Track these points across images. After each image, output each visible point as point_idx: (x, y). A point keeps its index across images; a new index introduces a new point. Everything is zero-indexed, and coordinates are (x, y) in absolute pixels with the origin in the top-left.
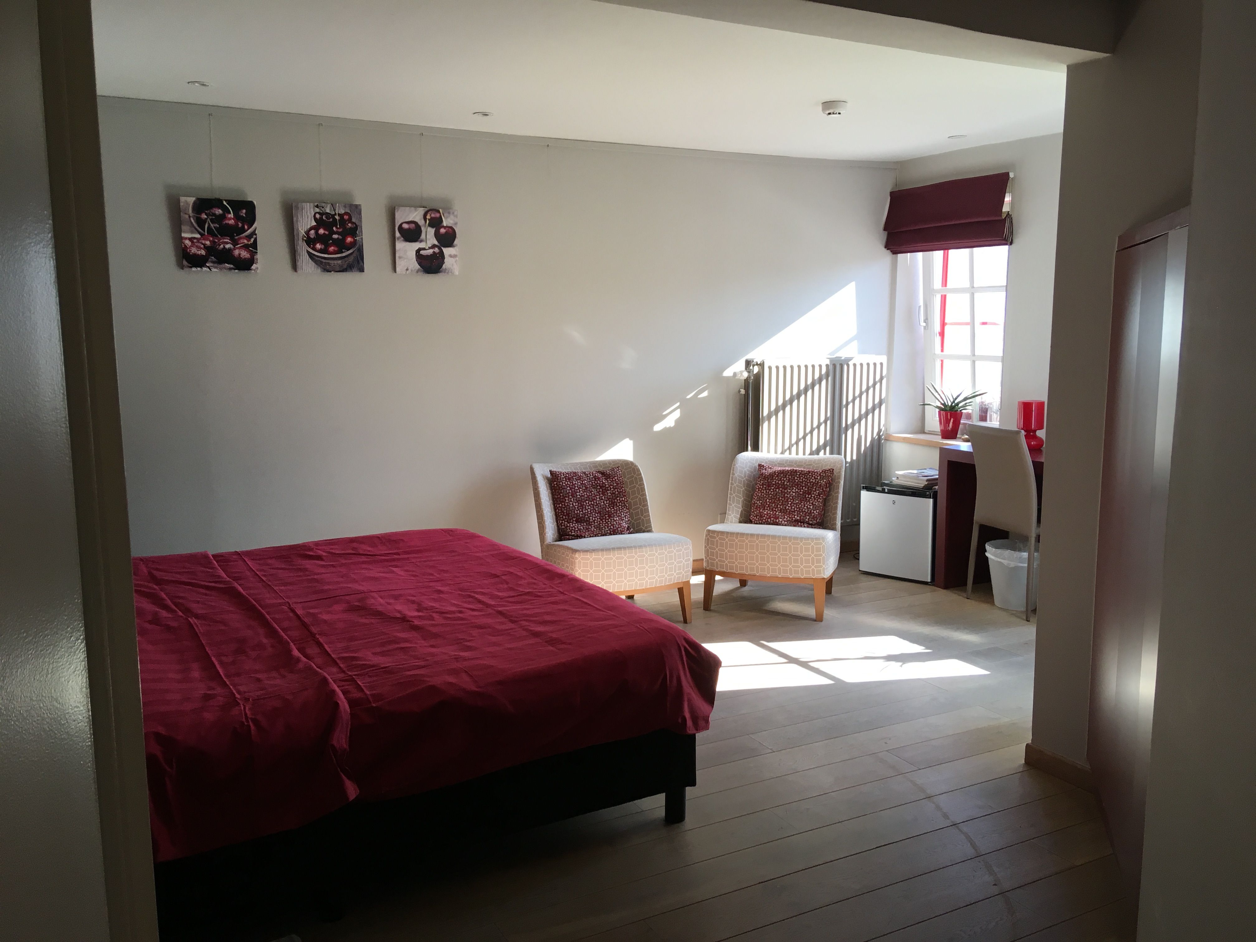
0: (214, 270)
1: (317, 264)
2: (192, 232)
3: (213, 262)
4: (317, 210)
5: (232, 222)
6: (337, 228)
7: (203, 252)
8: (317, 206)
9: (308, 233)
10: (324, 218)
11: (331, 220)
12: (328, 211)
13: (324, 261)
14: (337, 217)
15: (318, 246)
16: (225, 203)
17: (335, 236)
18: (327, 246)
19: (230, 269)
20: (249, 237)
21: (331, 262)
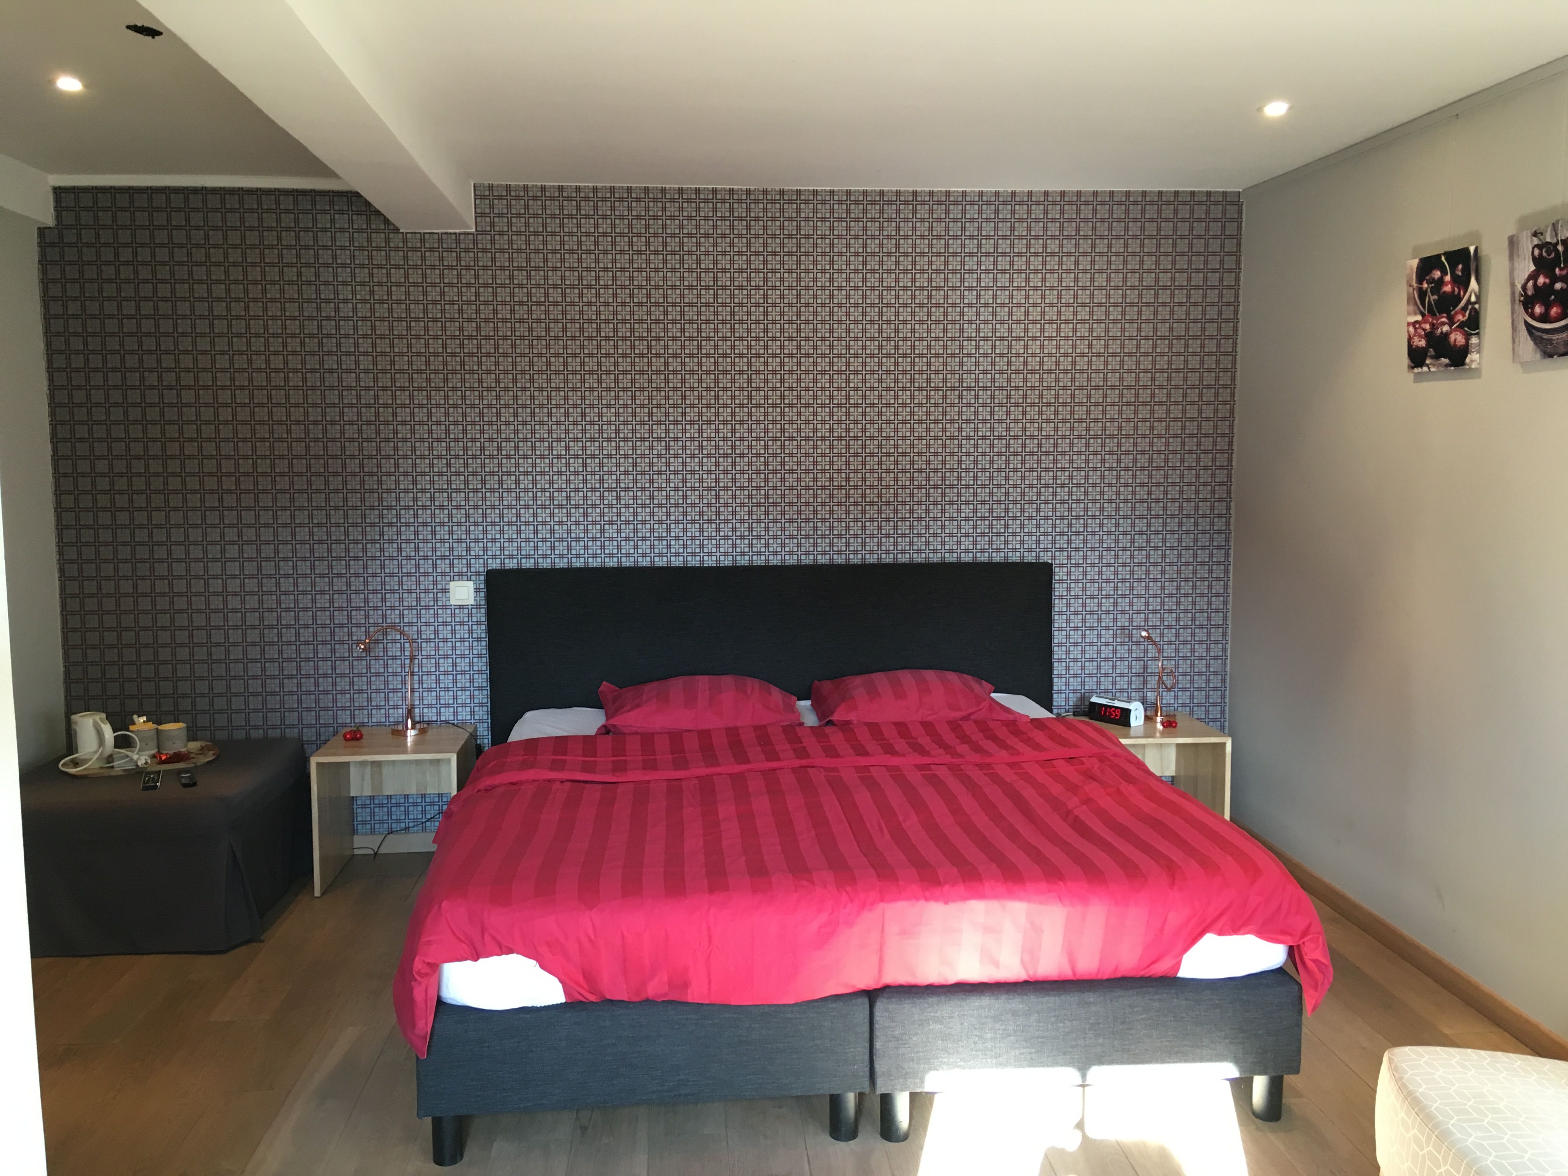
0: (1432, 369)
1: (1536, 344)
2: (1415, 314)
3: (1432, 357)
4: (1536, 241)
5: (1448, 288)
6: (1561, 269)
7: (1423, 343)
8: (1535, 234)
9: (1524, 287)
10: (1544, 254)
11: (1553, 255)
12: (1548, 240)
13: (1546, 336)
14: (1560, 248)
15: (1538, 310)
16: (1443, 259)
17: (1558, 286)
18: (1548, 307)
19: (1447, 365)
20: (1464, 309)
21: (1554, 337)
